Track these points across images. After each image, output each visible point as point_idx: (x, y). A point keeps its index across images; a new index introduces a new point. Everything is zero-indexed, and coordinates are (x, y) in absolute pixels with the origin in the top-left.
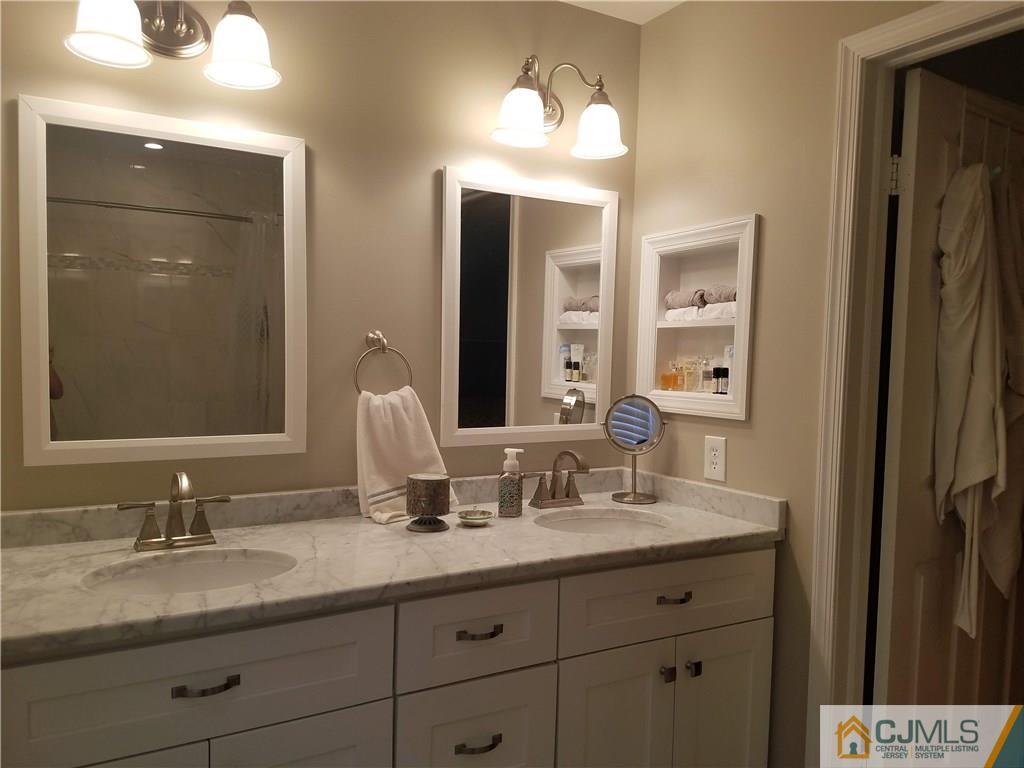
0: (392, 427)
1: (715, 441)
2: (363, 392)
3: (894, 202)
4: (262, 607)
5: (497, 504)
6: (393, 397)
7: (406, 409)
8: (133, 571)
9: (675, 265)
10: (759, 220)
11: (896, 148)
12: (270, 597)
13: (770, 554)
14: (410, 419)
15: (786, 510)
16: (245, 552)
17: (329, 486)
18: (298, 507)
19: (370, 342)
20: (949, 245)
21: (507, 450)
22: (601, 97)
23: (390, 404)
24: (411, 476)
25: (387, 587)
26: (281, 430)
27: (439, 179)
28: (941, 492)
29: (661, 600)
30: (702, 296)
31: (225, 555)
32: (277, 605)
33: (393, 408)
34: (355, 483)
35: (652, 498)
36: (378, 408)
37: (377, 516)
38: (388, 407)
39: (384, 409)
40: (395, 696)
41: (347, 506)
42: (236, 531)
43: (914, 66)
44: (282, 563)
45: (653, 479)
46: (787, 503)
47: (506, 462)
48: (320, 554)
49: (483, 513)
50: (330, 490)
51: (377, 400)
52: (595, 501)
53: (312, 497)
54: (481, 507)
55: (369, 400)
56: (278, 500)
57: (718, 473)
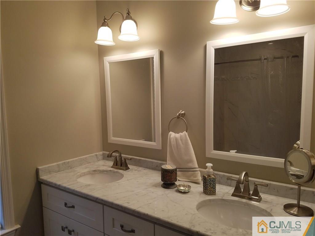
2: (171, 132)
8: (105, 172)
14: (183, 144)
21: (207, 165)
23: (176, 137)
33: (176, 139)
38: (175, 138)
39: (174, 139)
40: (105, 234)
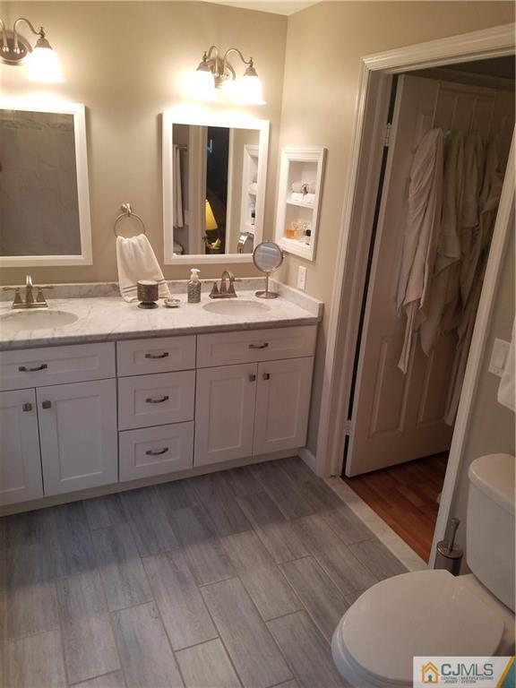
0: (133, 256)
1: (302, 269)
2: (119, 237)
3: (386, 149)
4: (53, 339)
5: (186, 295)
6: (134, 240)
7: (141, 246)
8: (9, 318)
9: (298, 168)
10: (326, 152)
11: (390, 120)
12: (57, 335)
13: (315, 328)
14: (143, 251)
15: (322, 308)
16: (59, 312)
17: (104, 281)
18: (90, 291)
19: (124, 210)
20: (413, 177)
21: (192, 270)
22: (251, 71)
23: (133, 243)
24: (140, 282)
25: (109, 335)
26: (79, 253)
27: (160, 118)
28: (399, 303)
29: (251, 346)
30: (305, 189)
31: (51, 312)
32: (60, 338)
33: (134, 246)
34: (118, 281)
35: (276, 295)
36: (126, 246)
37: (127, 298)
38: (132, 245)
39: (129, 247)
40: (117, 378)
41: (113, 292)
42: (60, 300)
43: (401, 73)
44: (72, 318)
45: (278, 286)
46: (323, 305)
47: (192, 276)
48: (90, 317)
49: (177, 301)
50: (105, 284)
51: (126, 241)
52: (244, 295)
53: (96, 287)
54: (176, 297)
55: (122, 240)
56: (81, 287)
57: (301, 285)
